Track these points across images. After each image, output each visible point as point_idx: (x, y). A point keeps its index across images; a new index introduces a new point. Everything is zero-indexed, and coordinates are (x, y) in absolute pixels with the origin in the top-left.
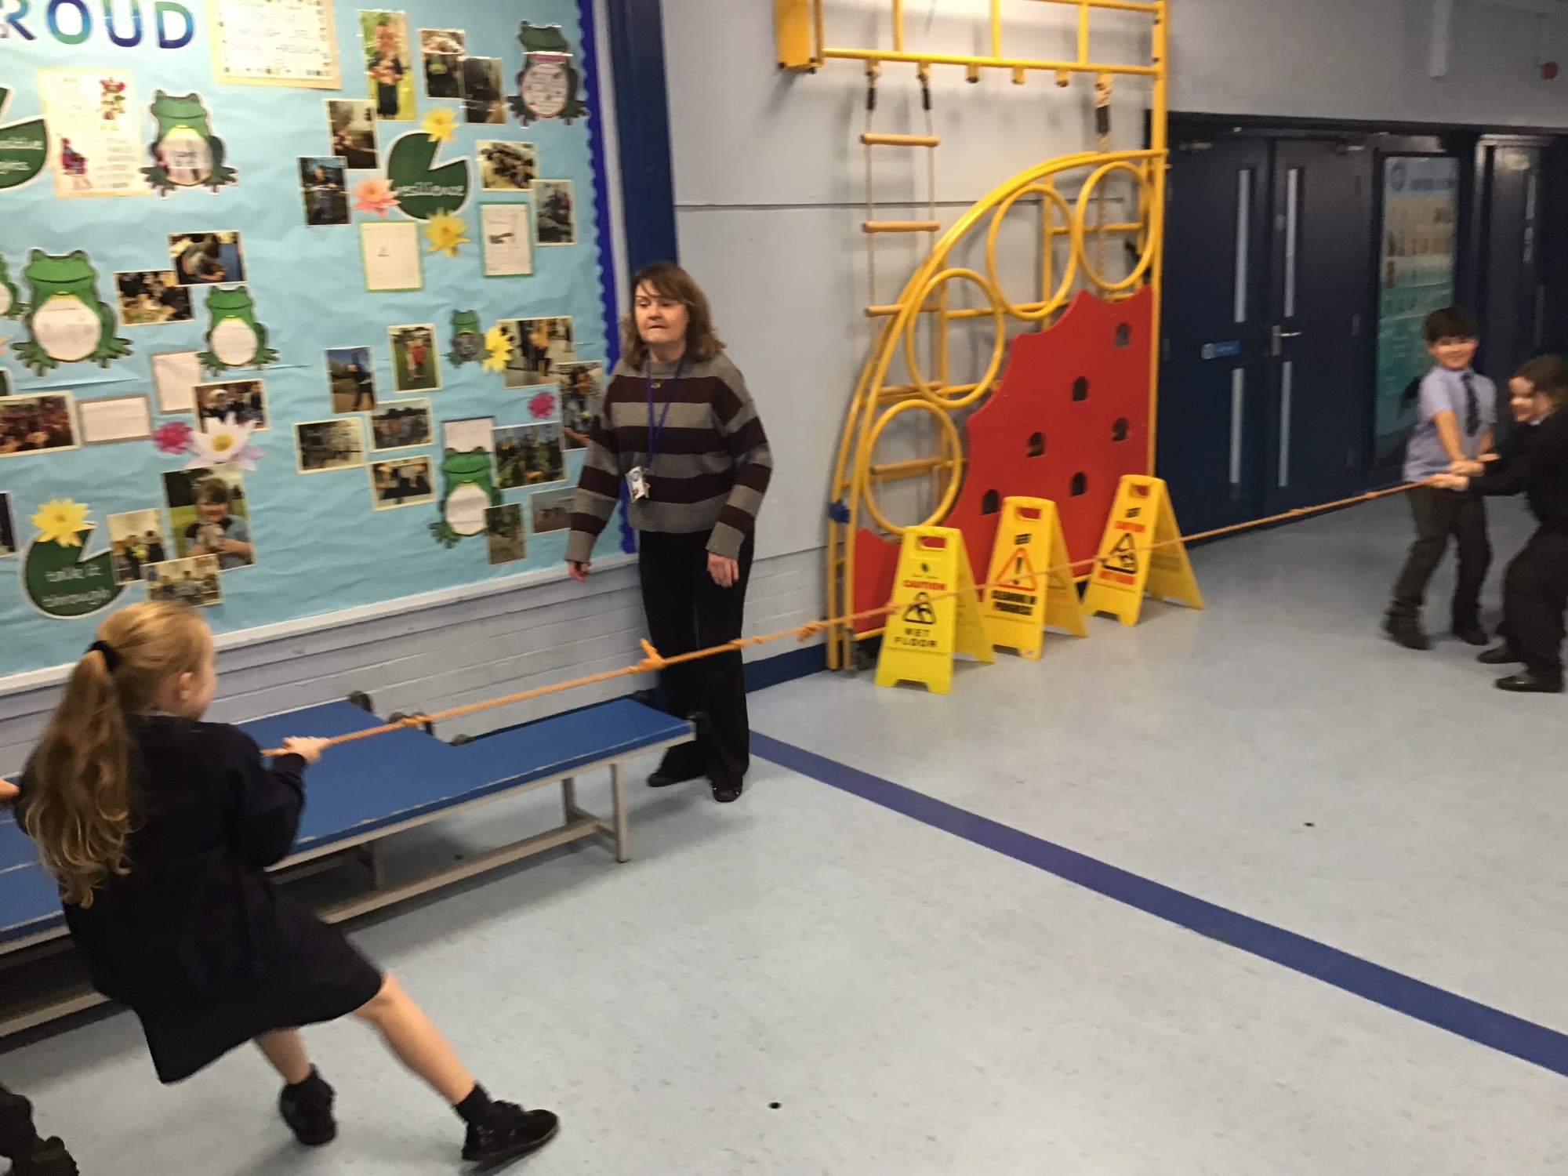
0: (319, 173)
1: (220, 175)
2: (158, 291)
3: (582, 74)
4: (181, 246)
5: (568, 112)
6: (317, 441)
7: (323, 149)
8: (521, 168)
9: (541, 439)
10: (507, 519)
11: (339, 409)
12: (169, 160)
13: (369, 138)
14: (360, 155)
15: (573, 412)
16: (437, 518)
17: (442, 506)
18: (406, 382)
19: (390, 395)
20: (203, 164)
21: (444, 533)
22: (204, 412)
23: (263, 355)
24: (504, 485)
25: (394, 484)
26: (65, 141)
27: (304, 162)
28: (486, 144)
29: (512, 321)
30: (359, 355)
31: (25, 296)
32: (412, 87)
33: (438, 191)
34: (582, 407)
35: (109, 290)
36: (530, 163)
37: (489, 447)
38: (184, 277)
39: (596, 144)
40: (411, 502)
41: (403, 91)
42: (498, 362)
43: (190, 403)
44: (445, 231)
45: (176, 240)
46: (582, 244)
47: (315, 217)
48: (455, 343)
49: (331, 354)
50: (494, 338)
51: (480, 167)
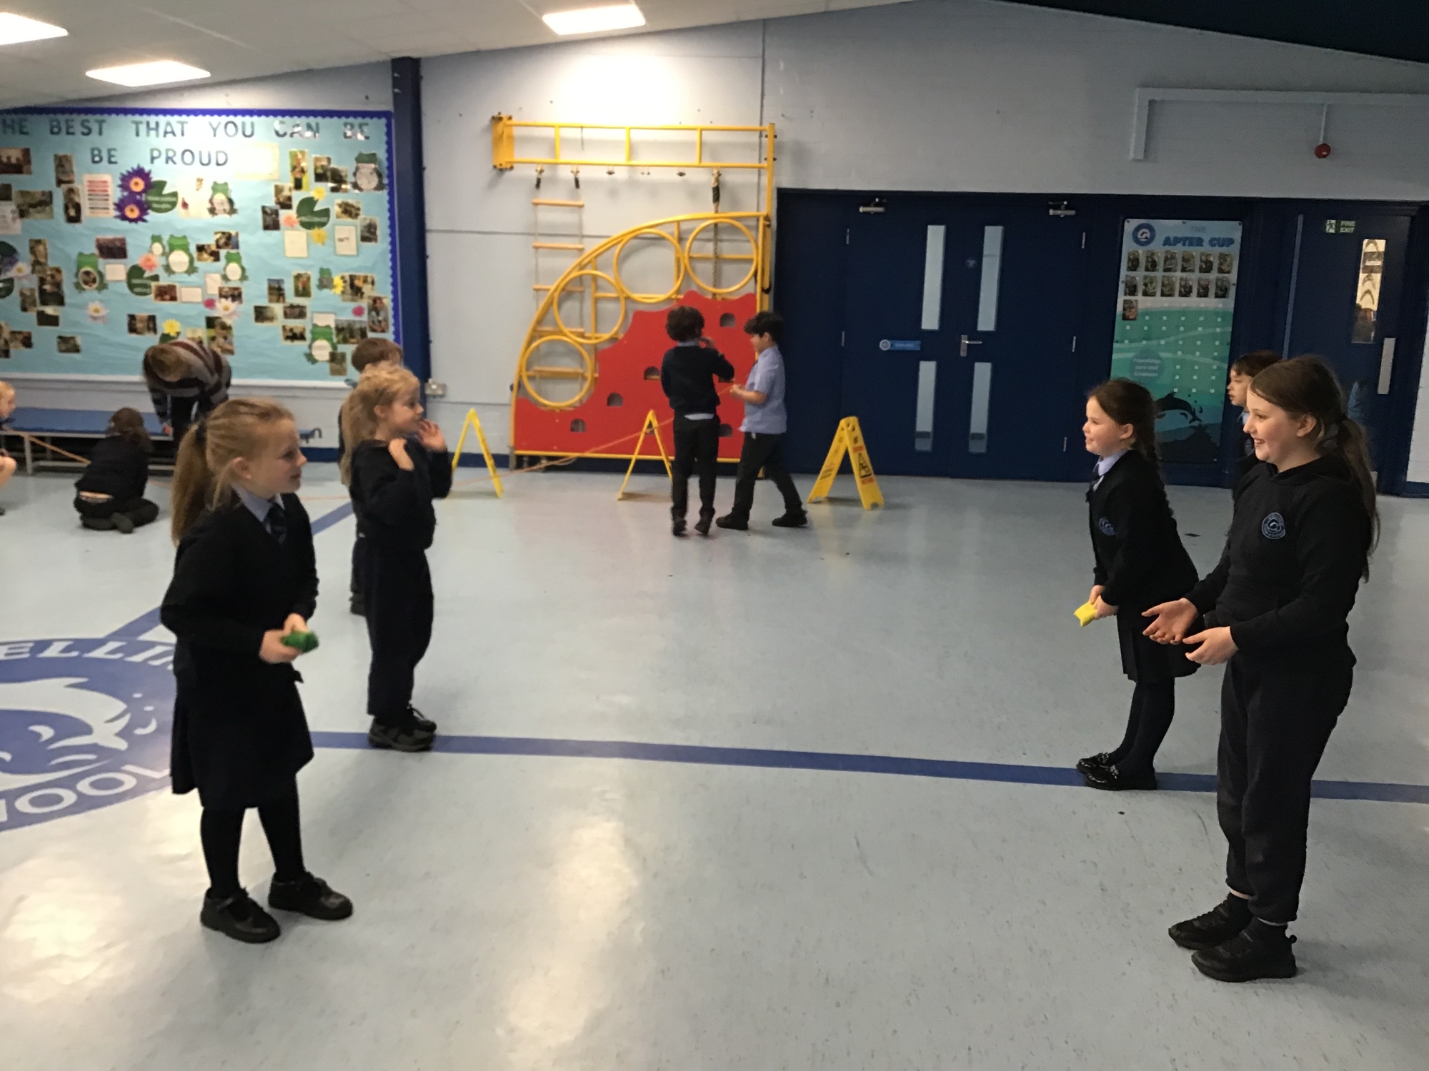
0: (269, 211)
1: (233, 211)
2: (209, 251)
3: (385, 172)
4: (218, 236)
5: (380, 187)
6: (261, 313)
7: (271, 203)
8: (354, 211)
9: (357, 326)
10: (339, 357)
11: (271, 301)
12: (216, 206)
13: (289, 199)
14: (286, 204)
15: (373, 316)
16: (308, 351)
17: (310, 347)
18: (298, 294)
19: (291, 298)
20: (227, 207)
21: (311, 358)
22: (221, 296)
23: (244, 277)
24: (339, 342)
25: (290, 334)
26: (183, 199)
27: (263, 208)
28: (339, 201)
29: (347, 275)
30: (280, 281)
31: (167, 249)
32: (309, 178)
33: (316, 219)
34: (378, 314)
35: (193, 249)
36: (359, 209)
37: (333, 325)
38: (218, 247)
39: (391, 202)
40: (297, 343)
41: (305, 181)
42: (338, 290)
43: (216, 292)
44: (319, 235)
45: (216, 233)
46: (383, 243)
47: (266, 227)
48: (321, 280)
49: (270, 280)
50: (337, 281)
51: (336, 210)
